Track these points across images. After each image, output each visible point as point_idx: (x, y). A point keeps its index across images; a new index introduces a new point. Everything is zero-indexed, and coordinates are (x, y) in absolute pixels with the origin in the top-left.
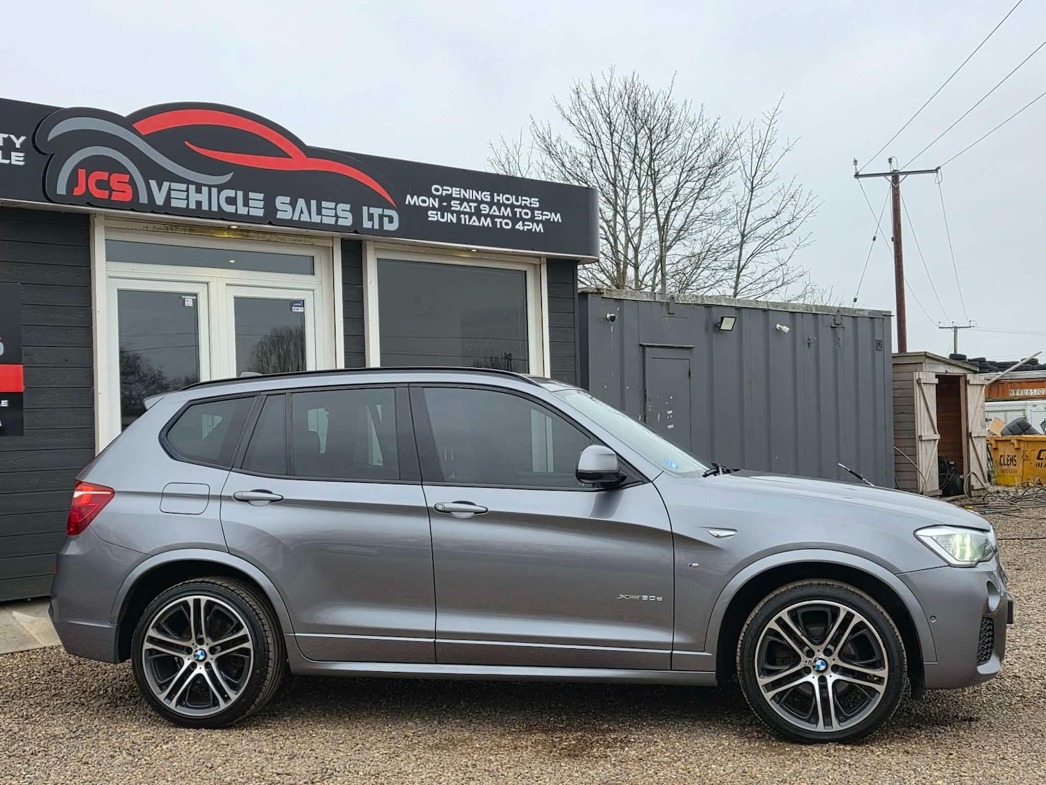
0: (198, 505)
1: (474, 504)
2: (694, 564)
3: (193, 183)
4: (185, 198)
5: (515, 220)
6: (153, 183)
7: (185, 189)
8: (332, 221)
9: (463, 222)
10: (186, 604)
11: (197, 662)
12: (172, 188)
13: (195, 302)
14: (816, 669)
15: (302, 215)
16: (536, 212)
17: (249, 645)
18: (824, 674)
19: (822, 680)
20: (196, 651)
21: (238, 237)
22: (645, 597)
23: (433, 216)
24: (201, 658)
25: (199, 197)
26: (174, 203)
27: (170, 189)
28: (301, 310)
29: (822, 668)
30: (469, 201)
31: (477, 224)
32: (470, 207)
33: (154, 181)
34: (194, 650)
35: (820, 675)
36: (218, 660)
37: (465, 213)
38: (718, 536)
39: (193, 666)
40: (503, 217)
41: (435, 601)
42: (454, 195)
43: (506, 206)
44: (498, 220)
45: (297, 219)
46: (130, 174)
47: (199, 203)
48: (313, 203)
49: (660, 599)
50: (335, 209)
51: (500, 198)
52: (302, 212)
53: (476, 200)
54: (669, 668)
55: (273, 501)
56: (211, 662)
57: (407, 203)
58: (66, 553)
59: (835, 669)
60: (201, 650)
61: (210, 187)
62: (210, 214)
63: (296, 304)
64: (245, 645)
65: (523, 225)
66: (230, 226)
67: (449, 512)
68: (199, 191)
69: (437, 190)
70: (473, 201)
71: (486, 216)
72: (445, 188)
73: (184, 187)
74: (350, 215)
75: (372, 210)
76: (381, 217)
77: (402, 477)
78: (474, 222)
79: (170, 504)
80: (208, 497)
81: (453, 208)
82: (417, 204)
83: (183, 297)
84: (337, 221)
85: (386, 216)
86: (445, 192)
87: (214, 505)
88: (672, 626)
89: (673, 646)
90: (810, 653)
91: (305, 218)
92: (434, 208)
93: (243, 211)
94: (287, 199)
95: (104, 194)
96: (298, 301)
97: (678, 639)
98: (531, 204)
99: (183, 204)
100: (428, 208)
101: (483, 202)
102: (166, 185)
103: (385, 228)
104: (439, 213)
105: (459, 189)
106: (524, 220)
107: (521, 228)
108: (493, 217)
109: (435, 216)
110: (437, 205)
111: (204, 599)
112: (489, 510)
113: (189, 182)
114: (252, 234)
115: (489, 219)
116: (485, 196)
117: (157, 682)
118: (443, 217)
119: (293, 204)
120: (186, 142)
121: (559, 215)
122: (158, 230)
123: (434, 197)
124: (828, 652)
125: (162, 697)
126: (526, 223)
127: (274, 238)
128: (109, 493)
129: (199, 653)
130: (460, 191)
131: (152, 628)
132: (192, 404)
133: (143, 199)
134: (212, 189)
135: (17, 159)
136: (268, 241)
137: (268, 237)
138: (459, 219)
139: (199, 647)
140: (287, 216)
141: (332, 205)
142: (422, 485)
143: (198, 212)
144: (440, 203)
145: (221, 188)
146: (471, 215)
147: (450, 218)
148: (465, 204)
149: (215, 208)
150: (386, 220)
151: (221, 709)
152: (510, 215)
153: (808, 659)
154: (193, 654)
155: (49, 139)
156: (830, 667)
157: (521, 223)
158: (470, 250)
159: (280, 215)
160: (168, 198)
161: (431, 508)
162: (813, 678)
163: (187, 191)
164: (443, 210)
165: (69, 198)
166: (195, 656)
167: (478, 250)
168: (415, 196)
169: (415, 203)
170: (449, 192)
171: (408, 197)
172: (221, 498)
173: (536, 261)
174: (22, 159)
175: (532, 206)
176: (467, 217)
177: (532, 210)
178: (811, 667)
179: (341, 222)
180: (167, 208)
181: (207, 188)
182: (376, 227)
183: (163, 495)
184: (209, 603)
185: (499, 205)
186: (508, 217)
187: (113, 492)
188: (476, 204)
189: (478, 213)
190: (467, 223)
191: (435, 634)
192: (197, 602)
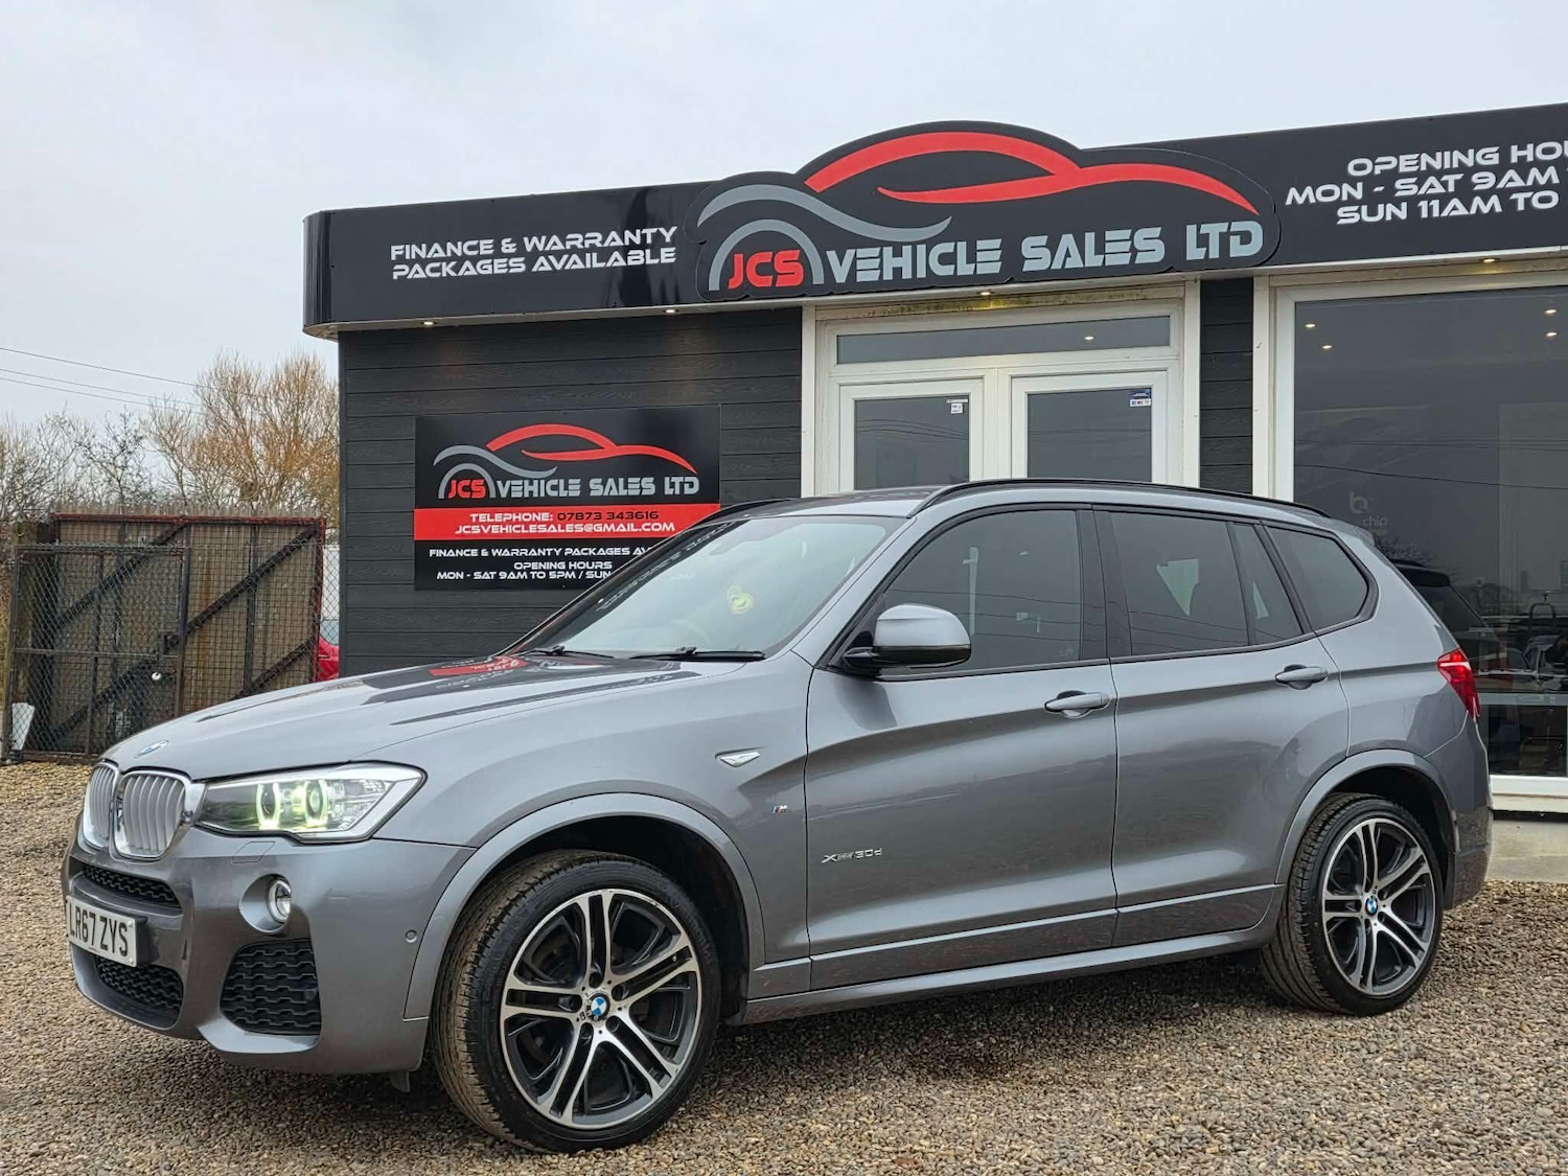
3: (888, 244)
4: (877, 267)
6: (832, 255)
7: (877, 255)
8: (1125, 260)
9: (1424, 215)
12: (858, 256)
13: (966, 407)
15: (1068, 259)
21: (1012, 306)
23: (1348, 216)
25: (898, 262)
26: (861, 277)
27: (855, 259)
28: (1144, 402)
30: (1439, 174)
31: (1462, 212)
32: (1445, 185)
33: (833, 252)
37: (1429, 198)
40: (1536, 187)
42: (1402, 169)
43: (1543, 167)
44: (1520, 197)
45: (1059, 267)
46: (799, 247)
47: (898, 271)
48: (1091, 237)
50: (1132, 238)
51: (1528, 152)
52: (1068, 255)
53: (1462, 168)
57: (1288, 203)
61: (914, 245)
62: (916, 283)
63: (1137, 395)
66: (979, 293)
68: (898, 253)
69: (1361, 167)
70: (1451, 171)
71: (1485, 196)
72: (1381, 160)
73: (875, 251)
74: (1159, 245)
75: (1205, 228)
76: (1225, 235)
78: (1456, 208)
81: (1398, 194)
82: (1312, 200)
83: (949, 402)
84: (1133, 258)
85: (1235, 234)
86: (1379, 168)
91: (1073, 263)
92: (1351, 201)
93: (965, 270)
94: (1043, 240)
95: (767, 282)
96: (1141, 390)
99: (874, 276)
100: (1339, 203)
101: (1477, 168)
102: (850, 254)
103: (1233, 255)
104: (1364, 208)
105: (1415, 156)
108: (1505, 195)
109: (1357, 215)
110: (1358, 194)
113: (882, 244)
114: (1035, 299)
115: (1494, 200)
116: (1486, 156)
118: (1372, 212)
119: (1053, 245)
120: (880, 189)
122: (890, 314)
123: (1353, 182)
127: (1074, 298)
130: (1419, 158)
133: (818, 278)
134: (919, 246)
135: (667, 256)
136: (1064, 304)
137: (1063, 298)
138: (1414, 210)
140: (1043, 265)
141: (1124, 234)
143: (898, 283)
144: (1367, 190)
145: (930, 243)
146: (1444, 200)
147: (1386, 211)
148: (1432, 180)
149: (921, 274)
150: (1236, 239)
152: (1555, 180)
155: (699, 225)
158: (1481, 261)
159: (1028, 266)
160: (853, 270)
163: (881, 256)
164: (1371, 201)
165: (724, 293)
167: (1498, 260)
168: (1308, 188)
169: (1307, 199)
170: (1392, 166)
171: (1293, 192)
174: (672, 255)
176: (1435, 203)
179: (1141, 259)
180: (852, 286)
181: (910, 247)
182: (1213, 255)
185: (1524, 167)
186: (1549, 186)
188: (1459, 176)
189: (1465, 192)
190: (1436, 214)
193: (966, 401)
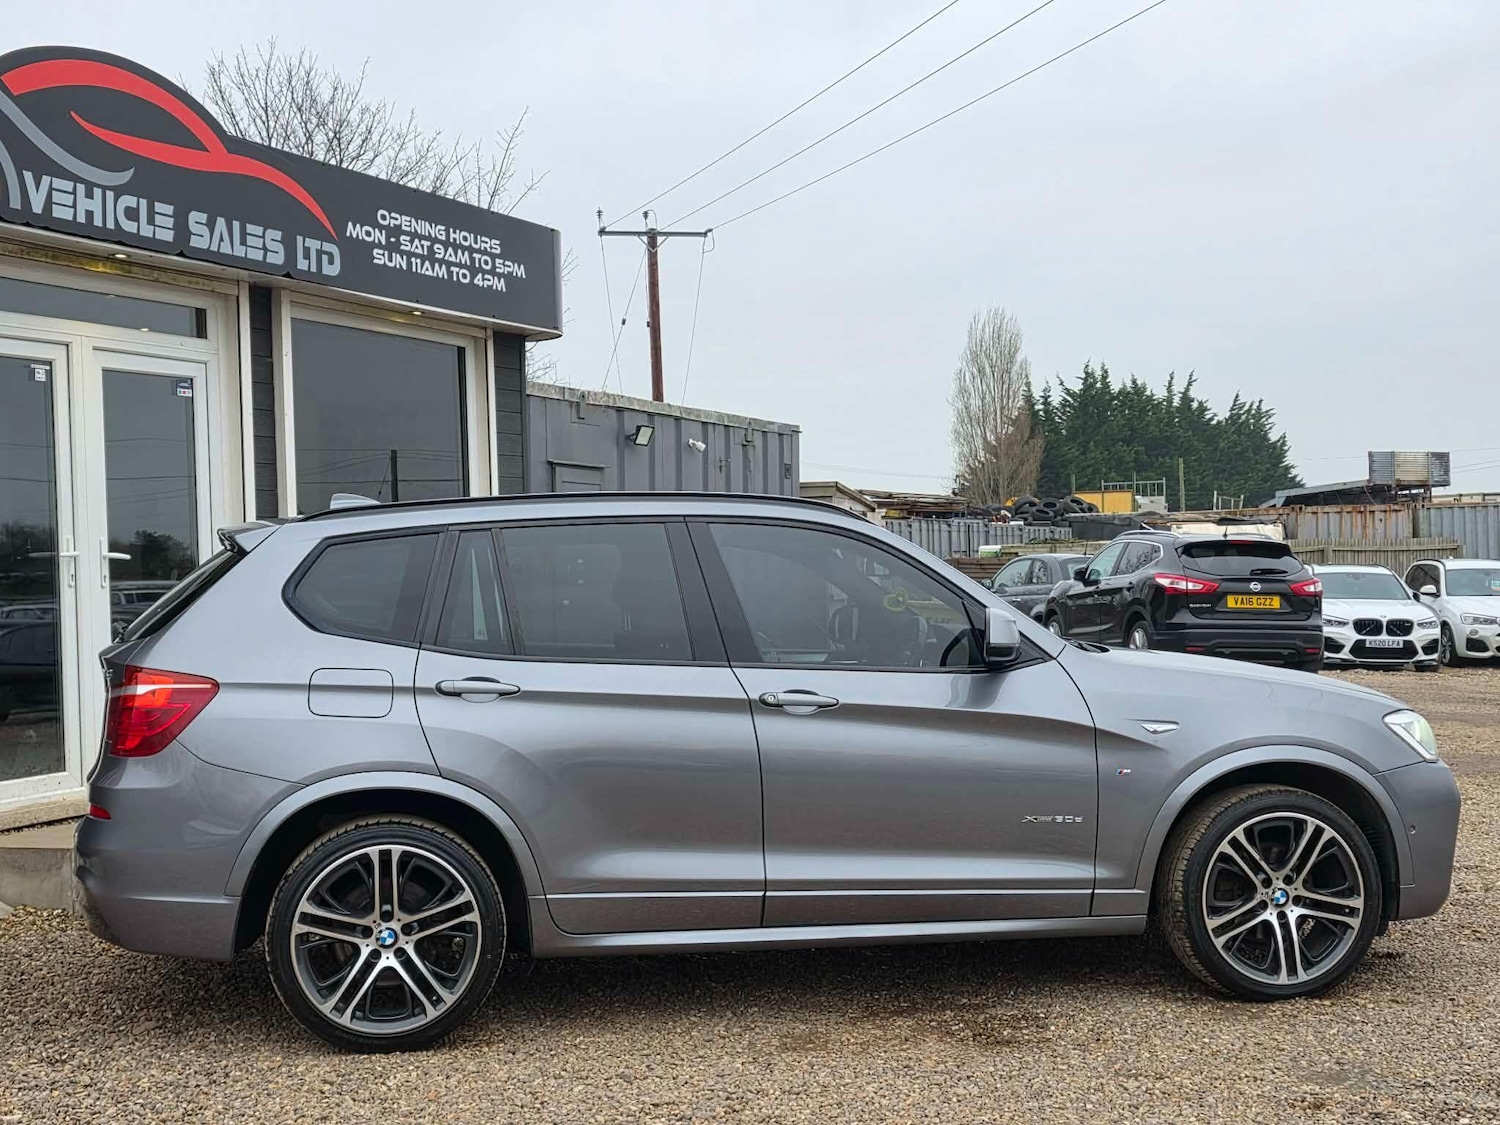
0: (377, 704)
1: (816, 694)
2: (1125, 771)
3: (82, 181)
4: (71, 204)
5: (474, 270)
6: (28, 176)
7: (71, 190)
8: (257, 255)
9: (414, 270)
10: (365, 860)
11: (381, 949)
12: (53, 186)
13: (50, 374)
14: (1274, 902)
15: (222, 243)
16: (498, 261)
17: (474, 917)
18: (1284, 909)
19: (1282, 916)
20: (381, 932)
21: (120, 272)
22: (1059, 819)
23: (379, 257)
24: (389, 941)
25: (89, 205)
26: (59, 212)
27: (51, 189)
28: (188, 393)
29: (1282, 900)
30: (421, 237)
31: (430, 273)
32: (422, 246)
33: (30, 173)
34: (375, 931)
35: (1279, 910)
36: (419, 947)
37: (417, 256)
38: (1155, 732)
39: (375, 955)
40: (460, 265)
41: (763, 837)
42: (404, 228)
43: (464, 249)
44: (455, 269)
45: (216, 250)
47: (90, 214)
48: (236, 225)
49: (1079, 820)
50: (263, 237)
51: (457, 236)
52: (222, 240)
53: (428, 238)
54: (1088, 914)
55: (502, 694)
56: (406, 947)
57: (348, 234)
58: (118, 787)
59: (1298, 901)
60: (384, 931)
61: (104, 188)
62: (103, 235)
63: (182, 384)
64: (467, 918)
65: (483, 279)
66: (114, 254)
67: (781, 706)
68: (89, 195)
69: (384, 217)
70: (425, 238)
71: (441, 262)
72: (393, 215)
73: (68, 185)
74: (280, 248)
75: (310, 242)
76: (320, 253)
77: (698, 656)
78: (427, 270)
79: (323, 702)
80: (393, 690)
81: (402, 247)
82: (360, 238)
83: (33, 366)
84: (265, 256)
85: (325, 253)
86: (393, 222)
87: (404, 702)
88: (1094, 856)
89: (1094, 883)
90: (1267, 883)
91: (226, 249)
93: (146, 231)
94: (203, 217)
96: (185, 380)
97: (1102, 873)
98: (491, 248)
99: (68, 215)
100: (373, 245)
101: (437, 240)
102: (46, 181)
103: (324, 272)
104: (386, 252)
105: (408, 219)
106: (485, 272)
107: (481, 284)
108: (449, 264)
109: (382, 257)
110: (383, 241)
111: (397, 850)
112: (841, 701)
113: (76, 179)
114: (135, 269)
115: (444, 267)
116: (438, 231)
117: (316, 986)
118: (390, 258)
119: (211, 225)
120: (72, 113)
121: (522, 266)
123: (381, 228)
124: (1288, 880)
125: (326, 1008)
126: (486, 276)
127: (164, 277)
128: (209, 686)
129: (385, 934)
130: (410, 221)
131: (308, 900)
132: (330, 543)
133: (15, 202)
134: (108, 192)
136: (156, 281)
137: (156, 274)
138: (409, 264)
139: (384, 925)
140: (203, 244)
141: (259, 230)
142: (730, 666)
143: (90, 229)
144: (388, 239)
145: (119, 191)
146: (423, 259)
147: (399, 261)
148: (417, 241)
149: (111, 225)
150: (325, 258)
151: (428, 1020)
152: (468, 263)
153: (1265, 891)
154: (373, 937)
156: (1291, 899)
157: (480, 275)
158: (410, 312)
159: (195, 242)
160: (49, 202)
161: (755, 701)
162: (1270, 916)
163: (74, 193)
164: (393, 248)
166: (378, 939)
167: (423, 312)
168: (358, 225)
169: (358, 234)
170: (398, 223)
171: (350, 225)
172: (415, 691)
173: (480, 334)
175: (493, 251)
176: (419, 261)
177: (493, 257)
178: (1268, 901)
179: (272, 259)
180: (47, 220)
181: (100, 190)
182: (314, 269)
183: (310, 687)
184: (405, 857)
185: (456, 247)
186: (465, 266)
187: (216, 685)
188: (429, 243)
189: (430, 257)
190: (419, 271)
191: (765, 885)
192: (385, 856)
193: (48, 368)
